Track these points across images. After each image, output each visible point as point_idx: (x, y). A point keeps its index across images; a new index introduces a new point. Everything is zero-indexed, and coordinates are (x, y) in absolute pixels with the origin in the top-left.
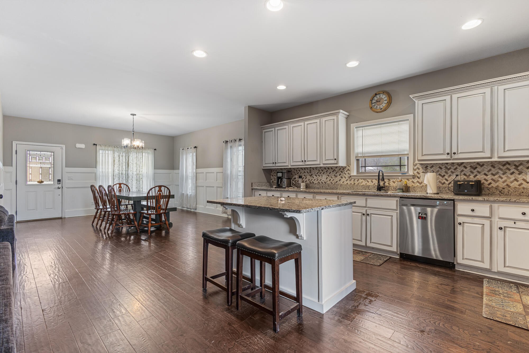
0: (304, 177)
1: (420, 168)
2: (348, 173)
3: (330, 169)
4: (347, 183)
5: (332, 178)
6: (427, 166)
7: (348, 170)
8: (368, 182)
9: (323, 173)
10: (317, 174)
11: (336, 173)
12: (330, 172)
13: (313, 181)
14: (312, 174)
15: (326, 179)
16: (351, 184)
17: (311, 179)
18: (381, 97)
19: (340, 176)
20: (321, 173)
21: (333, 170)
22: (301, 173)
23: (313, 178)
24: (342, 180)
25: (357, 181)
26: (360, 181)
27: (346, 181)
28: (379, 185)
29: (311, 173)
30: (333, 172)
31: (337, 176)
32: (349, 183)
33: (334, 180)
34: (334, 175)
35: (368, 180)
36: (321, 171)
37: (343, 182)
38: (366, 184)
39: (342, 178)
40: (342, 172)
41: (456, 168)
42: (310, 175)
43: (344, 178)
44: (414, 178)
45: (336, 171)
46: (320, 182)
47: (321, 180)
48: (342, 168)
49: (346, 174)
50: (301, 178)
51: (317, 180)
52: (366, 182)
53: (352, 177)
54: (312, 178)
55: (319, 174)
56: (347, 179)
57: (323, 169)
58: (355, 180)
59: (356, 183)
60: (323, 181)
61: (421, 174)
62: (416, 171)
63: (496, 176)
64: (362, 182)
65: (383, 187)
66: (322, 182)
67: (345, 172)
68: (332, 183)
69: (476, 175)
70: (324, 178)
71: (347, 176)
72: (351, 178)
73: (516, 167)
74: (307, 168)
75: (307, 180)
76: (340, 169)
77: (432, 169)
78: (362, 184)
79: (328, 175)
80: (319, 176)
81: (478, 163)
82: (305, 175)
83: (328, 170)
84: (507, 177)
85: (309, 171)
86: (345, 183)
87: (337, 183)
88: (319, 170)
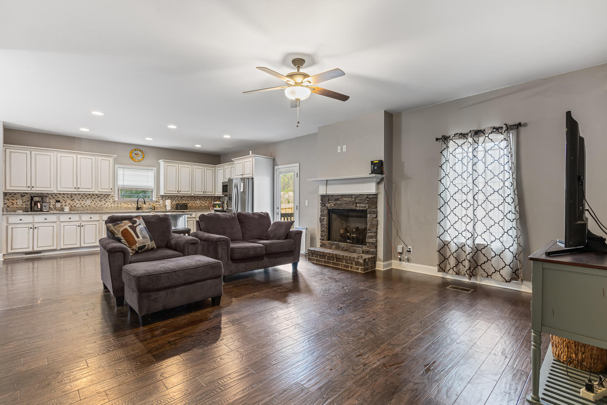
0: (63, 201)
1: (160, 197)
2: (112, 199)
3: (95, 195)
4: (112, 206)
5: (97, 202)
6: (163, 196)
7: (112, 196)
8: (128, 205)
9: (87, 199)
10: (80, 199)
11: (101, 199)
12: (95, 198)
13: (75, 204)
14: (74, 199)
15: (91, 203)
16: (115, 206)
17: (72, 203)
18: (138, 152)
19: (105, 201)
20: (85, 198)
21: (98, 196)
22: (58, 197)
23: (76, 202)
24: (107, 204)
25: (120, 204)
26: (123, 204)
27: (111, 204)
28: (137, 206)
29: (72, 198)
30: (98, 197)
31: (102, 201)
32: (113, 206)
33: (98, 204)
34: (99, 200)
35: (128, 204)
36: (84, 197)
37: (108, 206)
38: (127, 206)
39: (107, 202)
40: (106, 198)
41: (175, 198)
42: (71, 200)
43: (108, 202)
44: (156, 202)
45: (101, 198)
46: (84, 206)
47: (85, 204)
48: (107, 195)
49: (110, 199)
50: (60, 202)
51: (80, 204)
52: (127, 205)
53: (116, 202)
54: (74, 202)
55: (82, 199)
56: (111, 203)
57: (86, 195)
58: (118, 204)
59: (119, 205)
60: (87, 205)
61: (160, 200)
62: (158, 199)
63: (189, 202)
64: (124, 205)
65: (140, 208)
66: (85, 206)
67: (110, 198)
68: (97, 206)
69: (182, 201)
70: (88, 202)
71: (111, 201)
72: (114, 203)
73: (195, 198)
74: (67, 194)
75: (67, 205)
76: (105, 195)
77: (165, 198)
78: (124, 206)
79: (93, 200)
80: (83, 201)
81: (183, 196)
82: (64, 200)
83: (93, 196)
84: (192, 202)
85: (69, 196)
86: (110, 206)
87: (102, 206)
88: (82, 196)
